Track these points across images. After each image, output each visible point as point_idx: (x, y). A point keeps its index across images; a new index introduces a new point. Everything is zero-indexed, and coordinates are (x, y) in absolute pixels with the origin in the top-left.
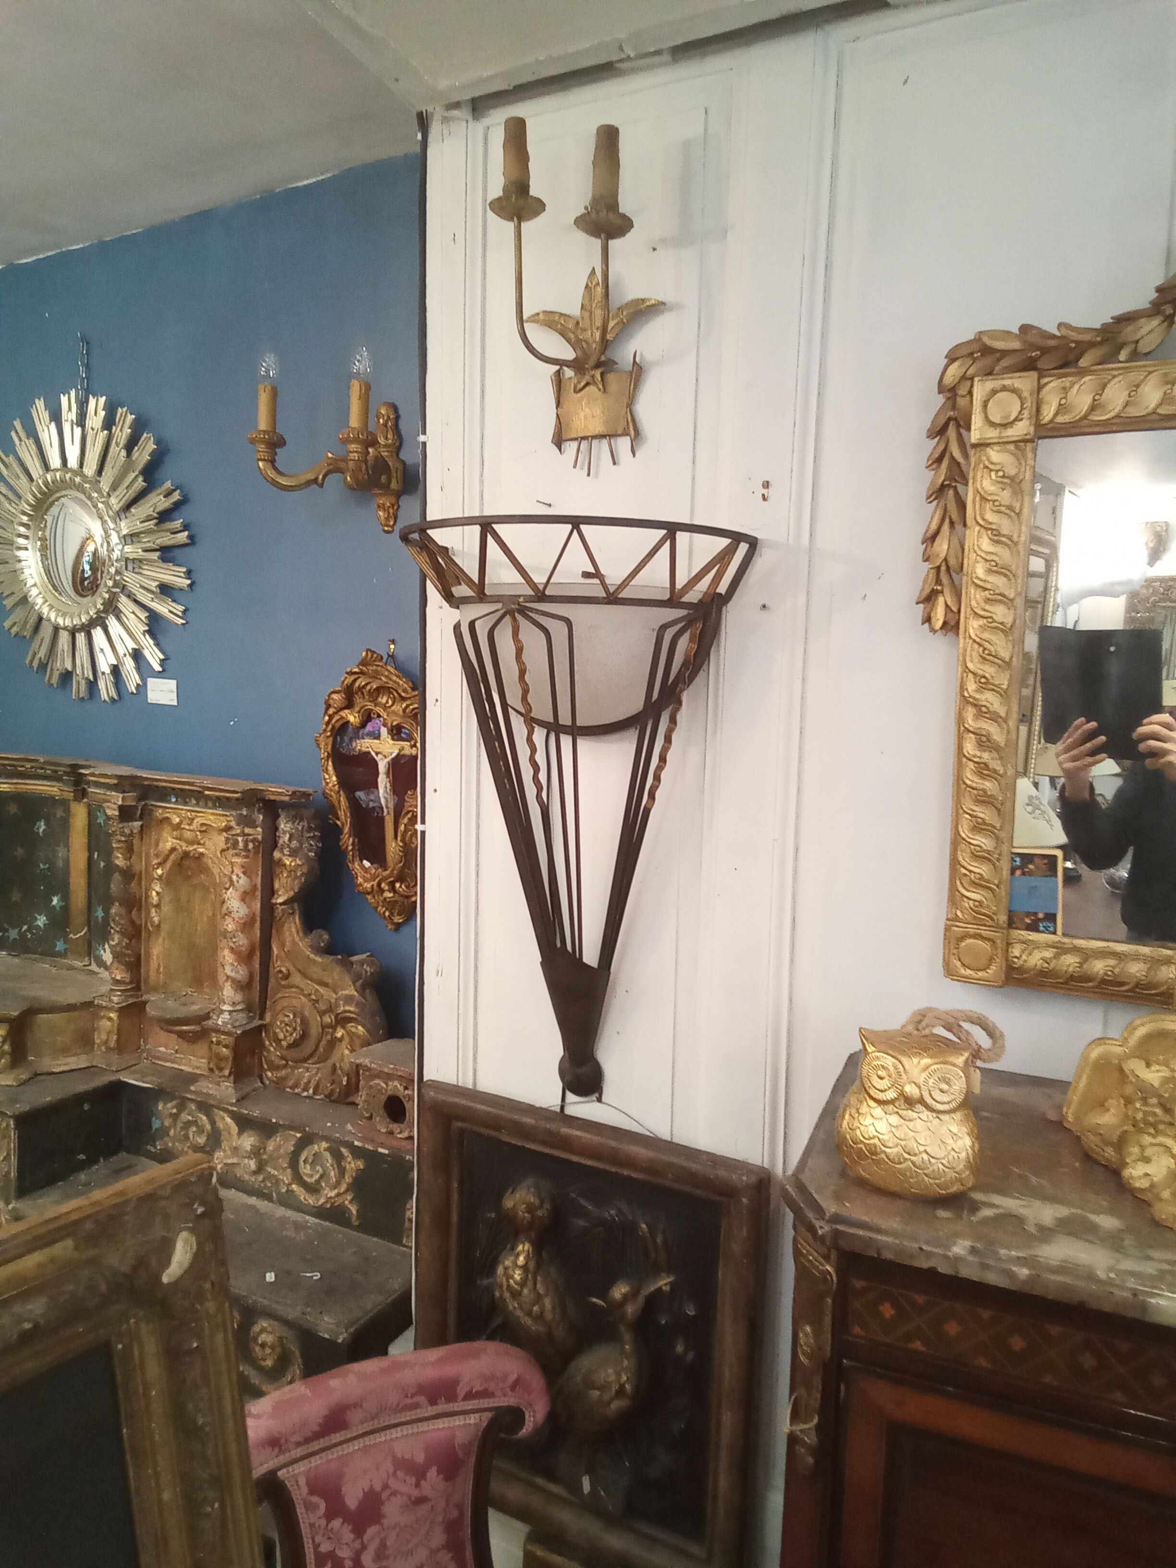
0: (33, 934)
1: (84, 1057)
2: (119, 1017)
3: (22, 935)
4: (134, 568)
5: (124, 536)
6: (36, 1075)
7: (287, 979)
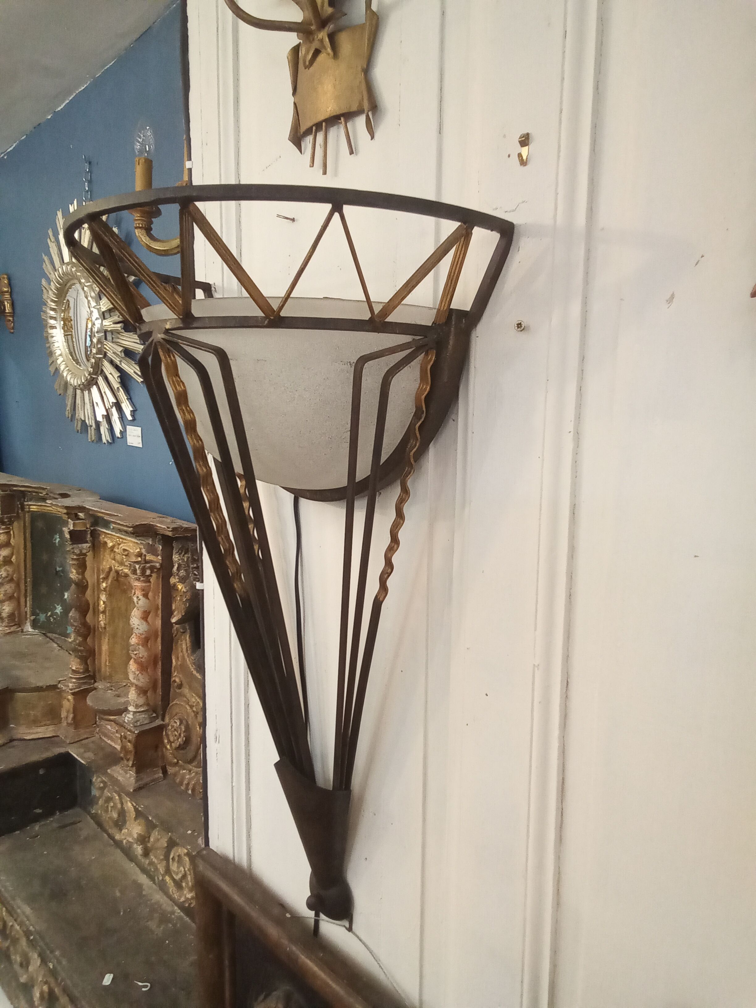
0: (54, 619)
1: (51, 728)
2: (74, 699)
3: (48, 618)
4: (113, 338)
5: (103, 313)
6: (12, 740)
7: (180, 689)
